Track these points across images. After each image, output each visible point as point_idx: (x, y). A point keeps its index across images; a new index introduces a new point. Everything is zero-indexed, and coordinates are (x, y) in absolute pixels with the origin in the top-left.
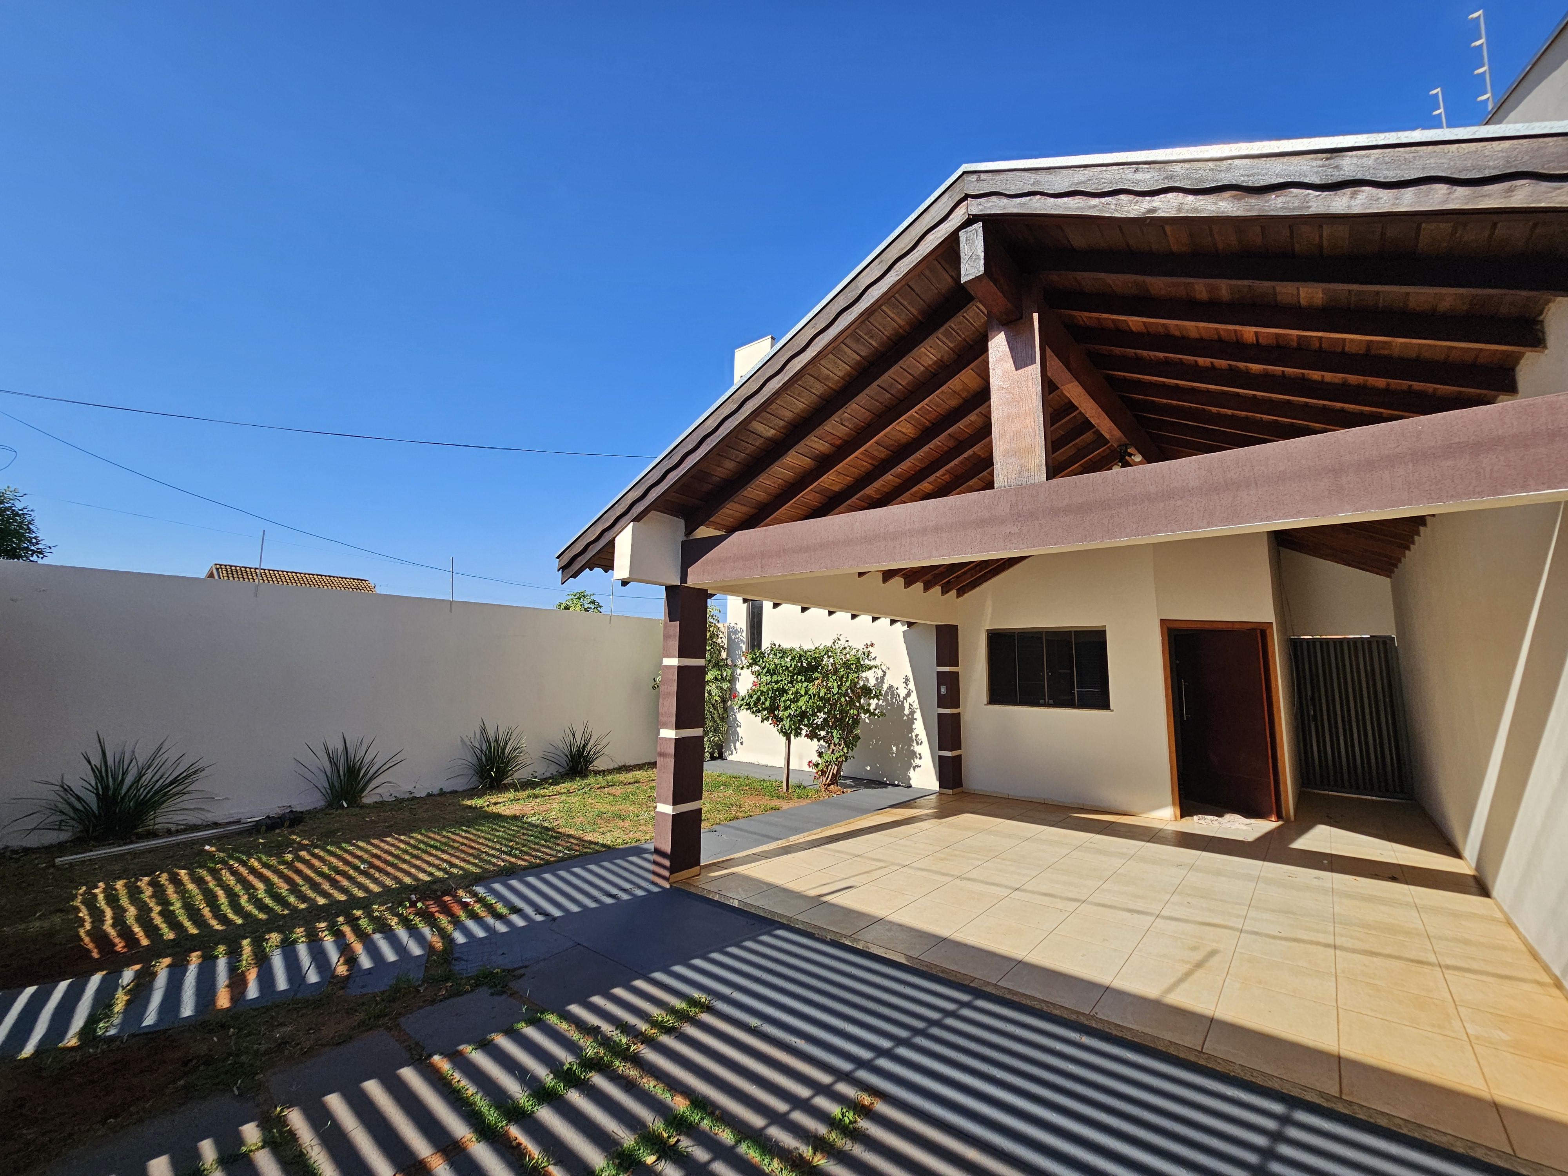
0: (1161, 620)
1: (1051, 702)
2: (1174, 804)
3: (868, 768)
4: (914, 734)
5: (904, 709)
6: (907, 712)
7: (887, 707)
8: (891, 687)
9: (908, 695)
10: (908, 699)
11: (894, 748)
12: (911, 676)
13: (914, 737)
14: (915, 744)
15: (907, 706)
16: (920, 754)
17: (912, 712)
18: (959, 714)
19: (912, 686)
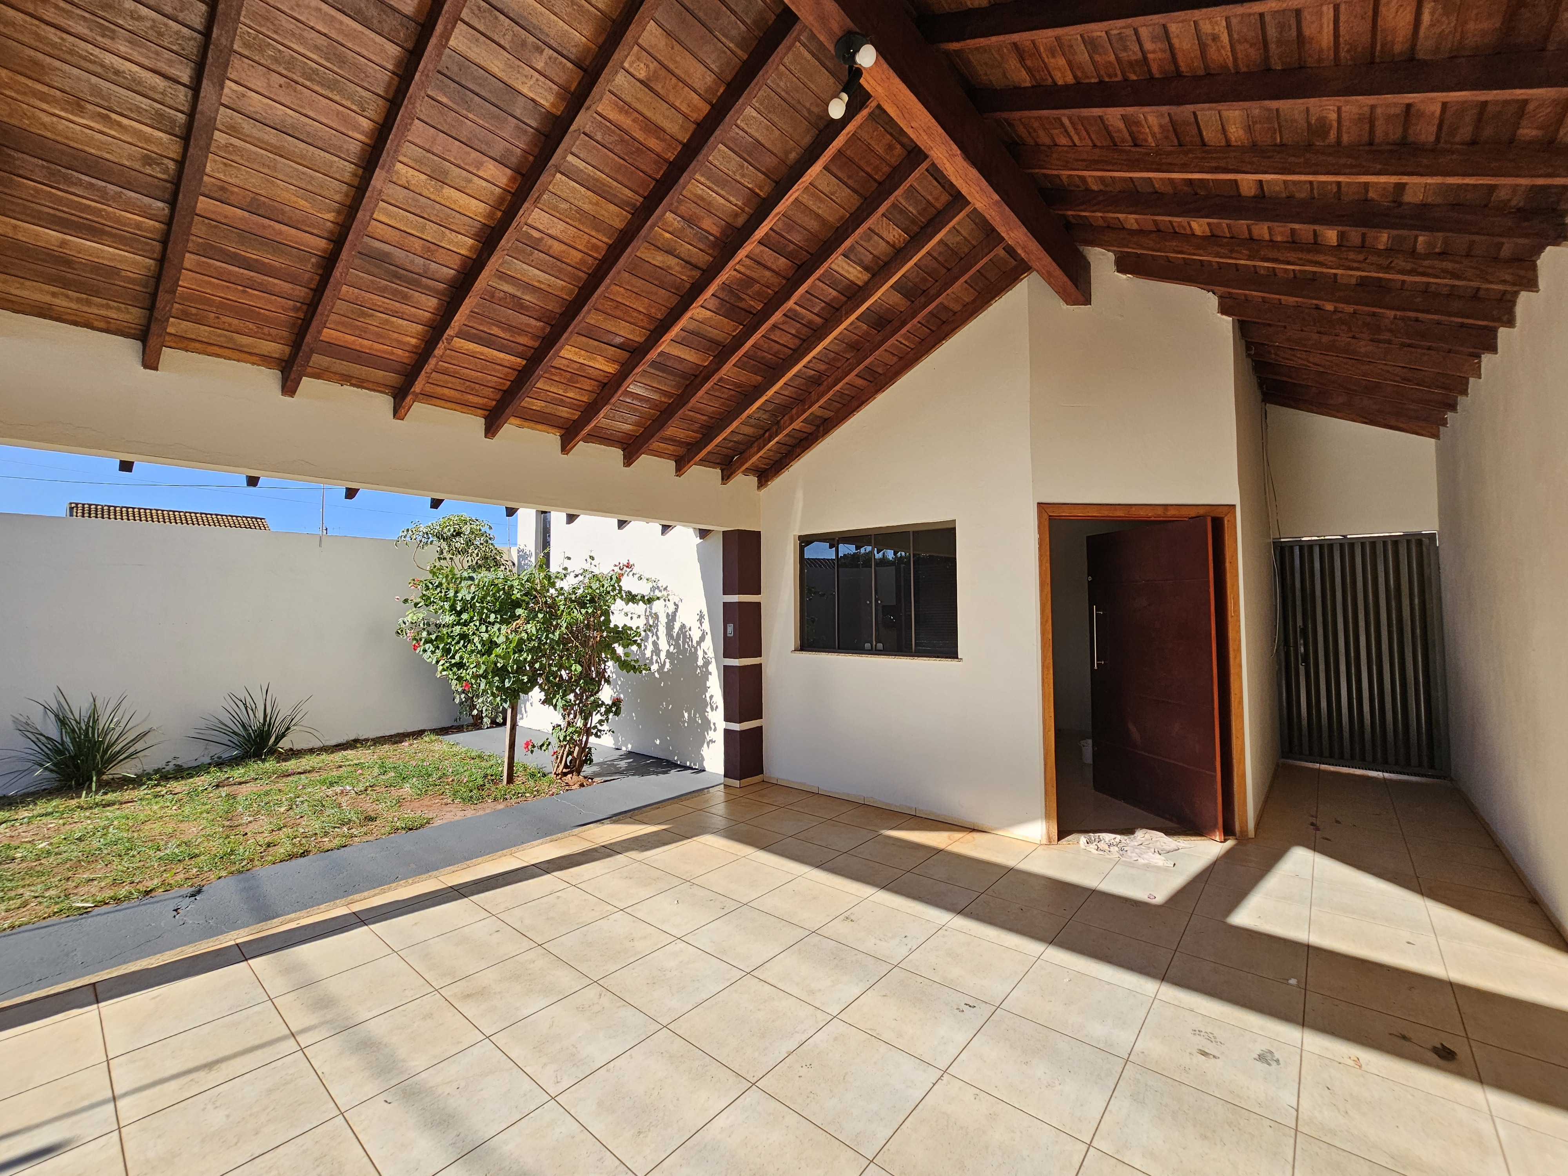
0: (1038, 504)
1: (880, 646)
2: (1047, 817)
3: (658, 742)
4: (708, 695)
5: (696, 659)
6: (700, 662)
7: (678, 656)
8: (683, 626)
9: (702, 638)
10: (702, 644)
11: (686, 715)
12: (705, 612)
13: (708, 699)
14: (709, 709)
15: (700, 653)
16: (714, 724)
17: (707, 663)
18: (760, 666)
19: (706, 626)
